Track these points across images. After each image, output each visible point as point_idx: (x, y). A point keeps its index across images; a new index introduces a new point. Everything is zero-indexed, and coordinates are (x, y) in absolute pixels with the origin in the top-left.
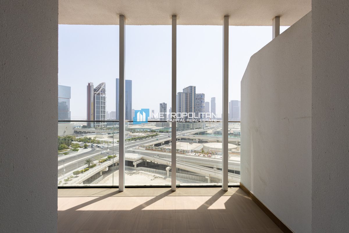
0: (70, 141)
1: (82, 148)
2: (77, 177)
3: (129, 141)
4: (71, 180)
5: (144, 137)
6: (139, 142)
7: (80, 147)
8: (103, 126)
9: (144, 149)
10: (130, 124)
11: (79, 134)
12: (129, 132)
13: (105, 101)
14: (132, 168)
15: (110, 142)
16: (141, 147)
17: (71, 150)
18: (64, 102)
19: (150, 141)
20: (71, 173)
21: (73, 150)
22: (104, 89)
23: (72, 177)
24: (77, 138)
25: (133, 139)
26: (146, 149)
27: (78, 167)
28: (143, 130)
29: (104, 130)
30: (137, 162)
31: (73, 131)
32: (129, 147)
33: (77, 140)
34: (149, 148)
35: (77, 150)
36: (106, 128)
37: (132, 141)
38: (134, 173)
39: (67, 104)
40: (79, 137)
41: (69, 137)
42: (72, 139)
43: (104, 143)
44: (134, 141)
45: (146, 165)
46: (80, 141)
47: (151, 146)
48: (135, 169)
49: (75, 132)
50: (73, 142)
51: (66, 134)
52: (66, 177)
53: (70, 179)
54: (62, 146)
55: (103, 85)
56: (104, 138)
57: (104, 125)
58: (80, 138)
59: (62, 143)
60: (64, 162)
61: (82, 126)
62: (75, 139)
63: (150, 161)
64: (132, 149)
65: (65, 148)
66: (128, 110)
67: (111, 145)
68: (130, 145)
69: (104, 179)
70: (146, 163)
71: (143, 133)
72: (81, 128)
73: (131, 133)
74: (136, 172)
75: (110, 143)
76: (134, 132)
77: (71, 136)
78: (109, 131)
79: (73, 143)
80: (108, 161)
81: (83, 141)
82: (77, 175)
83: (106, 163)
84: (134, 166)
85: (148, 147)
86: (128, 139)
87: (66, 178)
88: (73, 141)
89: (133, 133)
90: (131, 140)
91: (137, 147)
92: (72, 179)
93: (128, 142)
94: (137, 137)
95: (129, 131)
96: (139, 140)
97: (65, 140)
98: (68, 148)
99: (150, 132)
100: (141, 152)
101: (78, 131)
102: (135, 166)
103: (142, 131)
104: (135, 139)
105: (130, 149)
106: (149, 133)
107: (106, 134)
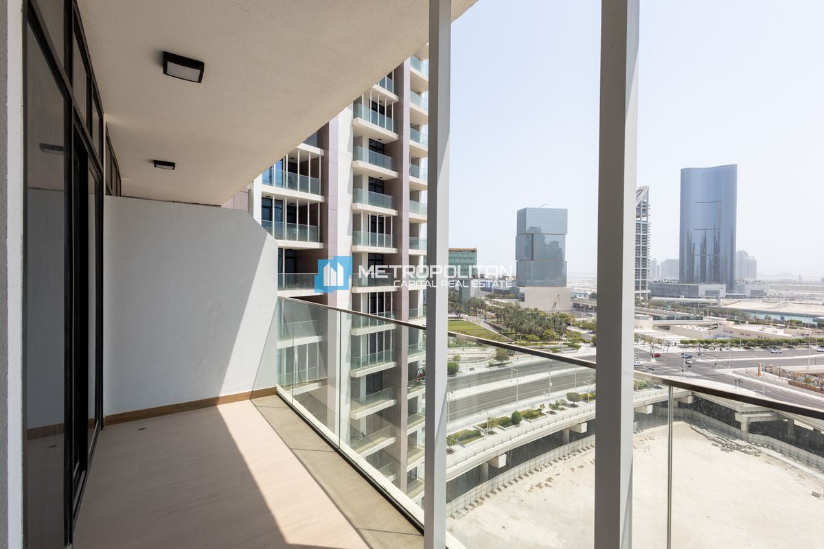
0: (564, 325)
1: (587, 345)
2: (573, 406)
3: (723, 346)
4: (563, 409)
5: (786, 341)
6: (759, 355)
7: (584, 342)
8: (642, 298)
9: (784, 380)
10: (727, 297)
11: (583, 311)
12: (723, 321)
13: (646, 233)
14: (733, 429)
15: (660, 340)
16: (771, 373)
17: (565, 344)
18: (554, 242)
19: (811, 359)
20: (561, 395)
21: (570, 346)
22: (644, 202)
23: (565, 404)
24: (577, 319)
25: (737, 343)
26: (790, 383)
27: (579, 385)
28: (782, 318)
29: (644, 306)
30: (750, 416)
31: (572, 303)
32: (721, 363)
33: (578, 325)
34: (807, 381)
35: (578, 347)
36: (648, 304)
37: (734, 349)
38: (738, 448)
39: (560, 246)
40: (581, 319)
41: (562, 316)
42: (567, 320)
43: (642, 342)
44: (742, 349)
45: (792, 436)
46: (584, 328)
47: (815, 375)
48: (744, 435)
49: (574, 307)
50: (569, 328)
51: (558, 308)
52: (553, 399)
53: (560, 407)
54: (548, 334)
55: (643, 193)
56: (641, 327)
57: (643, 295)
58: (583, 322)
59: (548, 328)
60: (551, 366)
61: (590, 293)
62: (574, 321)
63: (812, 429)
64: (734, 372)
65: (553, 338)
66: (722, 253)
67: (663, 350)
68: (727, 360)
69: (641, 433)
70: (790, 431)
71: (781, 328)
72: (587, 297)
73: (733, 323)
74: (744, 447)
75: (659, 343)
76: (744, 323)
77: (567, 314)
78: (659, 311)
79: (569, 331)
80: (653, 391)
81: (590, 329)
82: (575, 403)
83: (644, 392)
84: (738, 425)
85: (803, 379)
86: (718, 339)
87: (553, 403)
88: (569, 325)
89: (737, 322)
90: (731, 346)
91: (755, 370)
92: (565, 407)
93: (717, 350)
94: (753, 337)
95: (724, 317)
96: (762, 350)
97: (554, 321)
98: (560, 340)
99: (813, 326)
100: (767, 388)
101: (581, 304)
102: (744, 427)
103: (775, 322)
104: (744, 342)
105: (723, 370)
106: (808, 331)
107: (647, 318)
